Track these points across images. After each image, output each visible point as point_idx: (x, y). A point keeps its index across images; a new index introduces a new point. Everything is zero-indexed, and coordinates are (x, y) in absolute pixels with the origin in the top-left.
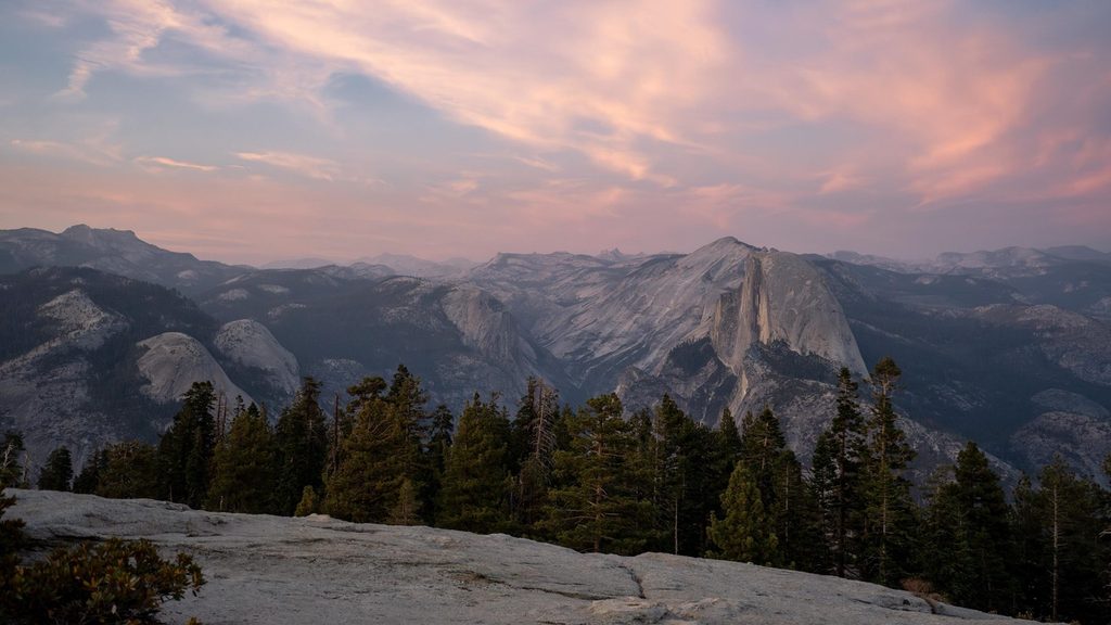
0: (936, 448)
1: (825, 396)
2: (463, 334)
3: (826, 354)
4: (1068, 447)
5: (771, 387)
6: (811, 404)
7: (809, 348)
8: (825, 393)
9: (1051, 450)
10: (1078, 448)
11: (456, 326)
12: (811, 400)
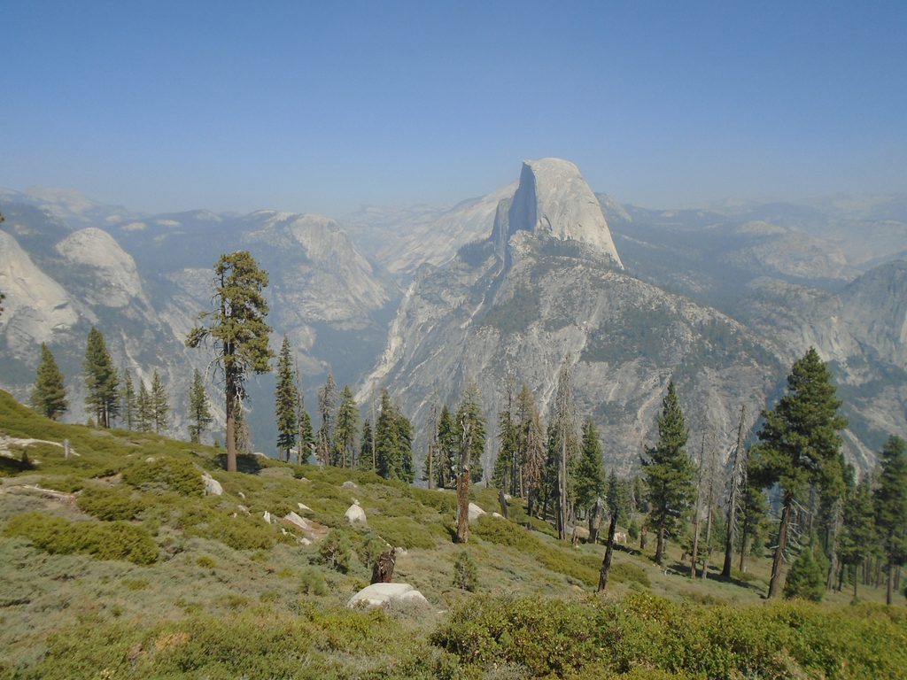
0: (673, 308)
1: (576, 268)
2: (307, 250)
3: (582, 238)
4: (783, 310)
5: (530, 264)
6: (563, 275)
7: (567, 233)
8: (577, 266)
9: (769, 312)
10: (791, 310)
11: (301, 244)
12: (564, 271)
